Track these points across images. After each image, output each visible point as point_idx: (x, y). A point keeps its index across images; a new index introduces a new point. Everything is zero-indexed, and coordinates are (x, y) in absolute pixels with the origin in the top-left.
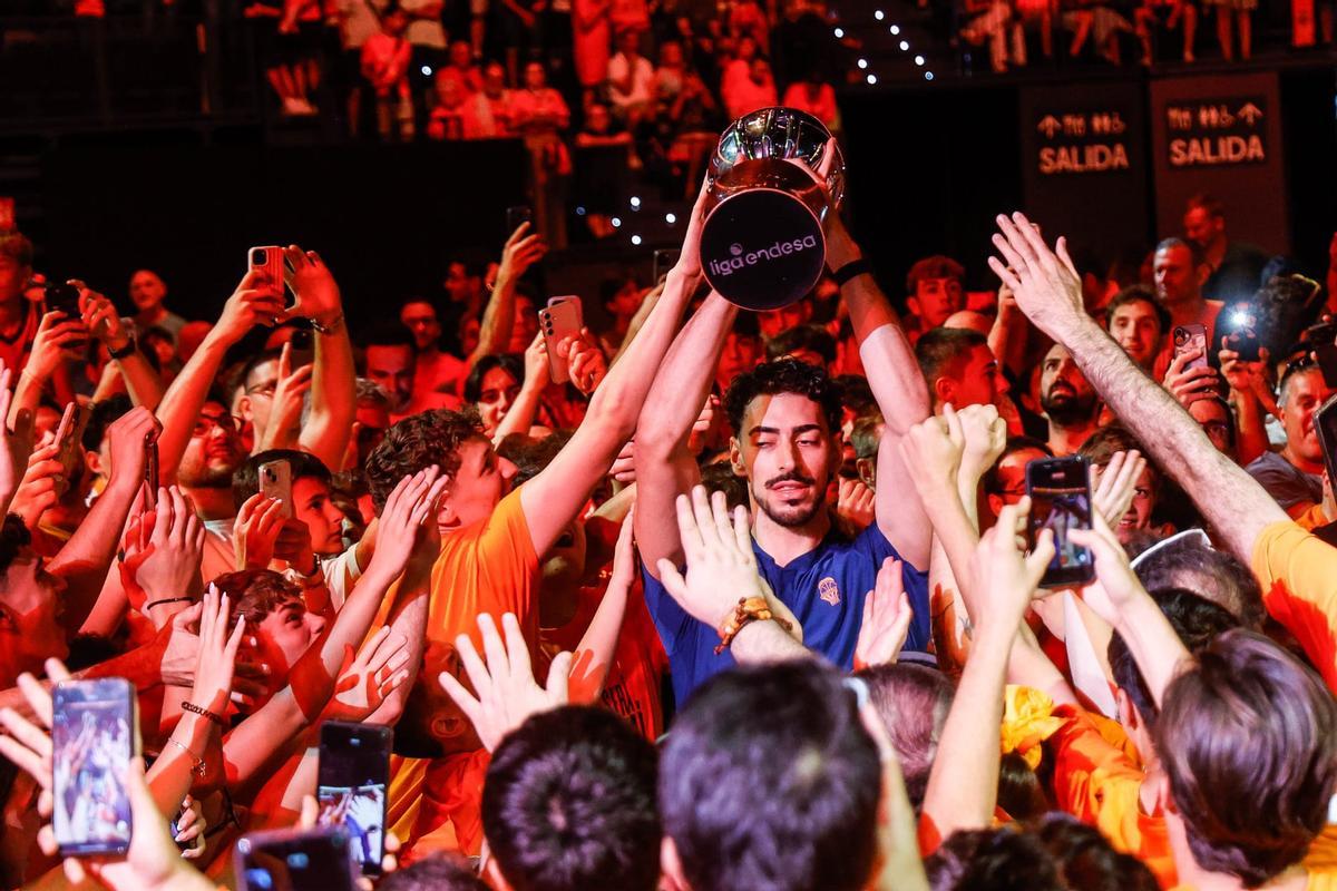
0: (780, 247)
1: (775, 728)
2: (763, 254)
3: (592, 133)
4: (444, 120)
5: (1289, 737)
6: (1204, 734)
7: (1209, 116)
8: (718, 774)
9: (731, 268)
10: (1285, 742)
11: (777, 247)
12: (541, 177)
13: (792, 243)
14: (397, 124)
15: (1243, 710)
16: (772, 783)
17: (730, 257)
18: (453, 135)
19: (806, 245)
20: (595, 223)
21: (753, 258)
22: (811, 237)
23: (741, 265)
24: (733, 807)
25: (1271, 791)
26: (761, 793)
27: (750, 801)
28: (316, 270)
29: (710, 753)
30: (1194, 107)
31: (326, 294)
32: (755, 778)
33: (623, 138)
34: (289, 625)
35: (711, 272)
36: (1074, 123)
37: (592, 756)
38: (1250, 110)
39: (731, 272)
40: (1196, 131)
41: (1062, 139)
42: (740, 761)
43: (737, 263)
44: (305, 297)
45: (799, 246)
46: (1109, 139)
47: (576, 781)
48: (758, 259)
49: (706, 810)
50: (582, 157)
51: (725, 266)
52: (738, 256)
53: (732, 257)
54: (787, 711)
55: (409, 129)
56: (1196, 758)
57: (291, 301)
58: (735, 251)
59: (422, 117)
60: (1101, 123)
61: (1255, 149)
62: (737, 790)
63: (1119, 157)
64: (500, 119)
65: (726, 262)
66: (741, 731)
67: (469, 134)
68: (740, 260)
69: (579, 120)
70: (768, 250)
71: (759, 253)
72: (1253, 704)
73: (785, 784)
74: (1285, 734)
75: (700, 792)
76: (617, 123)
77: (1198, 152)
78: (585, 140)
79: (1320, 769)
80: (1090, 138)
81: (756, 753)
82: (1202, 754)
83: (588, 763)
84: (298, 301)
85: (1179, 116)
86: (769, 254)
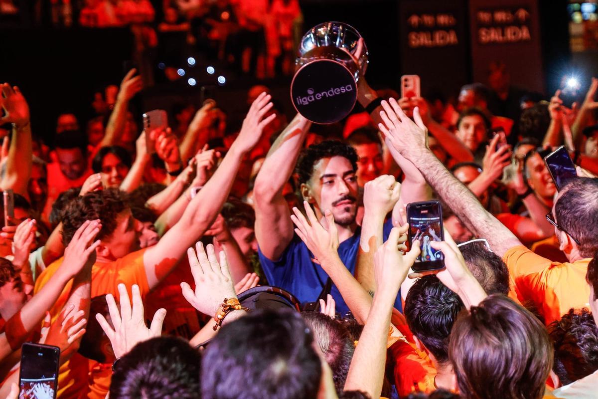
0: (334, 90)
1: (262, 346)
2: (325, 94)
3: (169, 23)
4: (88, 17)
5: (515, 351)
6: (470, 349)
7: (500, 16)
8: (229, 368)
9: (308, 101)
10: (512, 354)
11: (332, 90)
12: (140, 47)
13: (340, 89)
14: (62, 18)
15: (490, 337)
16: (256, 376)
17: (307, 95)
18: (92, 23)
19: (347, 90)
20: (170, 73)
21: (319, 96)
22: (350, 86)
23: (313, 99)
24: (235, 389)
25: (506, 379)
26: (250, 381)
27: (244, 384)
28: (18, 97)
29: (226, 357)
30: (492, 10)
31: (23, 110)
32: (248, 374)
33: (185, 26)
34: (16, 290)
35: (297, 103)
36: (428, 20)
37: (161, 363)
38: (522, 13)
39: (307, 103)
40: (493, 24)
41: (422, 28)
42: (241, 362)
43: (311, 99)
44: (11, 112)
45: (343, 90)
46: (446, 28)
47: (153, 378)
48: (322, 97)
49: (222, 388)
50: (162, 36)
51: (305, 100)
52: (311, 95)
53: (309, 95)
54: (269, 338)
55: (68, 21)
56: (466, 362)
57: (4, 114)
58: (310, 92)
59: (76, 14)
60: (443, 20)
61: (524, 34)
62: (238, 378)
63: (452, 38)
64: (119, 16)
65: (305, 98)
66: (243, 348)
67: (101, 23)
68: (312, 97)
69: (160, 16)
70: (327, 92)
71: (323, 94)
72: (496, 333)
73: (264, 375)
74: (512, 350)
75: (219, 379)
76: (182, 17)
77: (494, 35)
78: (164, 27)
79: (533, 367)
80: (437, 27)
81: (249, 359)
82: (469, 360)
83: (160, 368)
84: (7, 114)
85: (484, 16)
86: (328, 94)
